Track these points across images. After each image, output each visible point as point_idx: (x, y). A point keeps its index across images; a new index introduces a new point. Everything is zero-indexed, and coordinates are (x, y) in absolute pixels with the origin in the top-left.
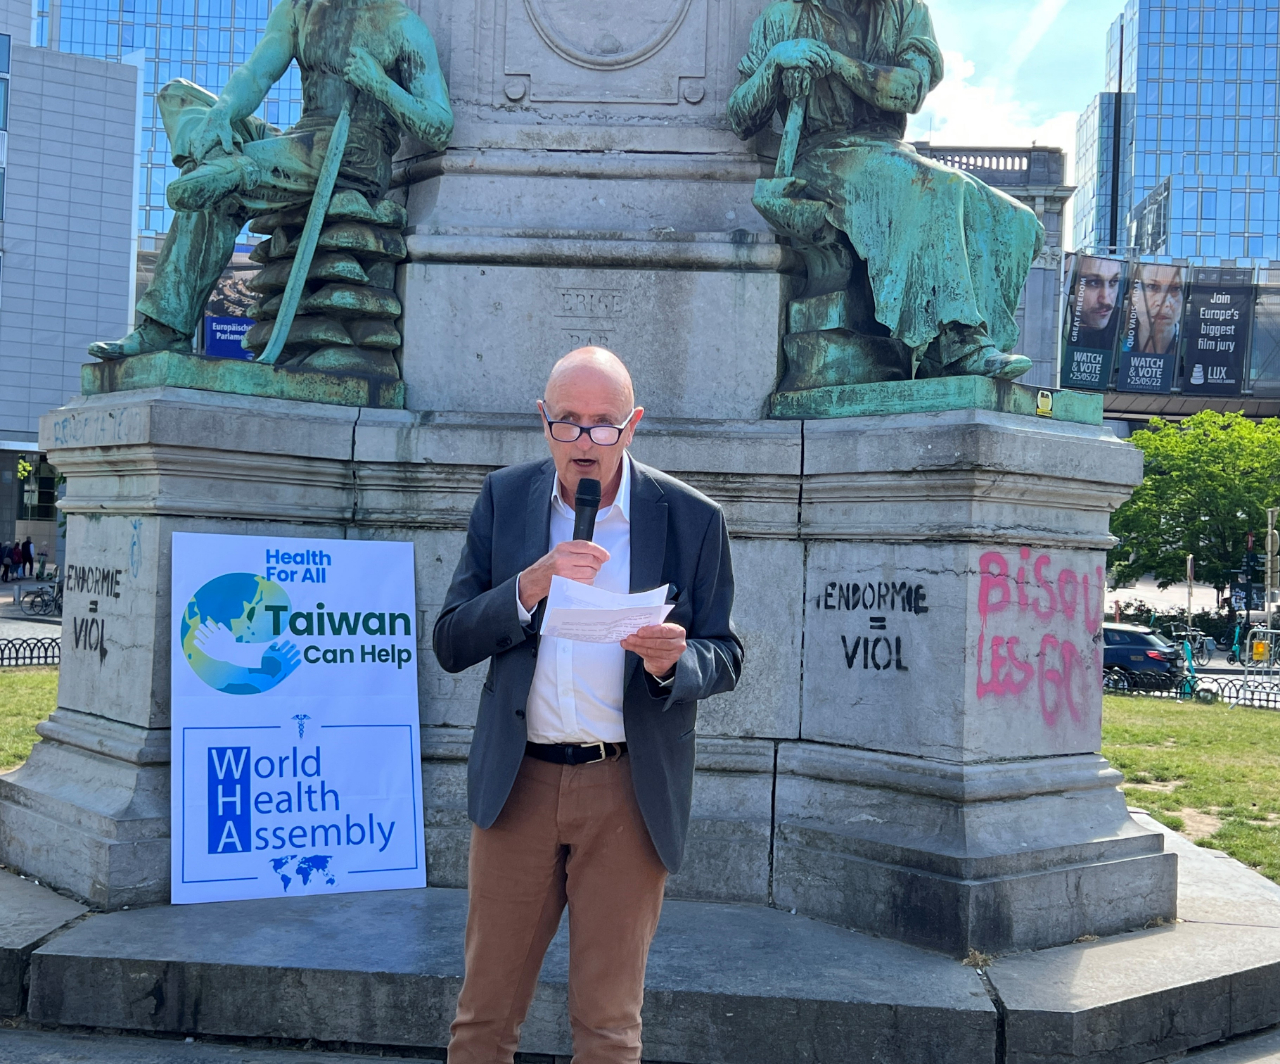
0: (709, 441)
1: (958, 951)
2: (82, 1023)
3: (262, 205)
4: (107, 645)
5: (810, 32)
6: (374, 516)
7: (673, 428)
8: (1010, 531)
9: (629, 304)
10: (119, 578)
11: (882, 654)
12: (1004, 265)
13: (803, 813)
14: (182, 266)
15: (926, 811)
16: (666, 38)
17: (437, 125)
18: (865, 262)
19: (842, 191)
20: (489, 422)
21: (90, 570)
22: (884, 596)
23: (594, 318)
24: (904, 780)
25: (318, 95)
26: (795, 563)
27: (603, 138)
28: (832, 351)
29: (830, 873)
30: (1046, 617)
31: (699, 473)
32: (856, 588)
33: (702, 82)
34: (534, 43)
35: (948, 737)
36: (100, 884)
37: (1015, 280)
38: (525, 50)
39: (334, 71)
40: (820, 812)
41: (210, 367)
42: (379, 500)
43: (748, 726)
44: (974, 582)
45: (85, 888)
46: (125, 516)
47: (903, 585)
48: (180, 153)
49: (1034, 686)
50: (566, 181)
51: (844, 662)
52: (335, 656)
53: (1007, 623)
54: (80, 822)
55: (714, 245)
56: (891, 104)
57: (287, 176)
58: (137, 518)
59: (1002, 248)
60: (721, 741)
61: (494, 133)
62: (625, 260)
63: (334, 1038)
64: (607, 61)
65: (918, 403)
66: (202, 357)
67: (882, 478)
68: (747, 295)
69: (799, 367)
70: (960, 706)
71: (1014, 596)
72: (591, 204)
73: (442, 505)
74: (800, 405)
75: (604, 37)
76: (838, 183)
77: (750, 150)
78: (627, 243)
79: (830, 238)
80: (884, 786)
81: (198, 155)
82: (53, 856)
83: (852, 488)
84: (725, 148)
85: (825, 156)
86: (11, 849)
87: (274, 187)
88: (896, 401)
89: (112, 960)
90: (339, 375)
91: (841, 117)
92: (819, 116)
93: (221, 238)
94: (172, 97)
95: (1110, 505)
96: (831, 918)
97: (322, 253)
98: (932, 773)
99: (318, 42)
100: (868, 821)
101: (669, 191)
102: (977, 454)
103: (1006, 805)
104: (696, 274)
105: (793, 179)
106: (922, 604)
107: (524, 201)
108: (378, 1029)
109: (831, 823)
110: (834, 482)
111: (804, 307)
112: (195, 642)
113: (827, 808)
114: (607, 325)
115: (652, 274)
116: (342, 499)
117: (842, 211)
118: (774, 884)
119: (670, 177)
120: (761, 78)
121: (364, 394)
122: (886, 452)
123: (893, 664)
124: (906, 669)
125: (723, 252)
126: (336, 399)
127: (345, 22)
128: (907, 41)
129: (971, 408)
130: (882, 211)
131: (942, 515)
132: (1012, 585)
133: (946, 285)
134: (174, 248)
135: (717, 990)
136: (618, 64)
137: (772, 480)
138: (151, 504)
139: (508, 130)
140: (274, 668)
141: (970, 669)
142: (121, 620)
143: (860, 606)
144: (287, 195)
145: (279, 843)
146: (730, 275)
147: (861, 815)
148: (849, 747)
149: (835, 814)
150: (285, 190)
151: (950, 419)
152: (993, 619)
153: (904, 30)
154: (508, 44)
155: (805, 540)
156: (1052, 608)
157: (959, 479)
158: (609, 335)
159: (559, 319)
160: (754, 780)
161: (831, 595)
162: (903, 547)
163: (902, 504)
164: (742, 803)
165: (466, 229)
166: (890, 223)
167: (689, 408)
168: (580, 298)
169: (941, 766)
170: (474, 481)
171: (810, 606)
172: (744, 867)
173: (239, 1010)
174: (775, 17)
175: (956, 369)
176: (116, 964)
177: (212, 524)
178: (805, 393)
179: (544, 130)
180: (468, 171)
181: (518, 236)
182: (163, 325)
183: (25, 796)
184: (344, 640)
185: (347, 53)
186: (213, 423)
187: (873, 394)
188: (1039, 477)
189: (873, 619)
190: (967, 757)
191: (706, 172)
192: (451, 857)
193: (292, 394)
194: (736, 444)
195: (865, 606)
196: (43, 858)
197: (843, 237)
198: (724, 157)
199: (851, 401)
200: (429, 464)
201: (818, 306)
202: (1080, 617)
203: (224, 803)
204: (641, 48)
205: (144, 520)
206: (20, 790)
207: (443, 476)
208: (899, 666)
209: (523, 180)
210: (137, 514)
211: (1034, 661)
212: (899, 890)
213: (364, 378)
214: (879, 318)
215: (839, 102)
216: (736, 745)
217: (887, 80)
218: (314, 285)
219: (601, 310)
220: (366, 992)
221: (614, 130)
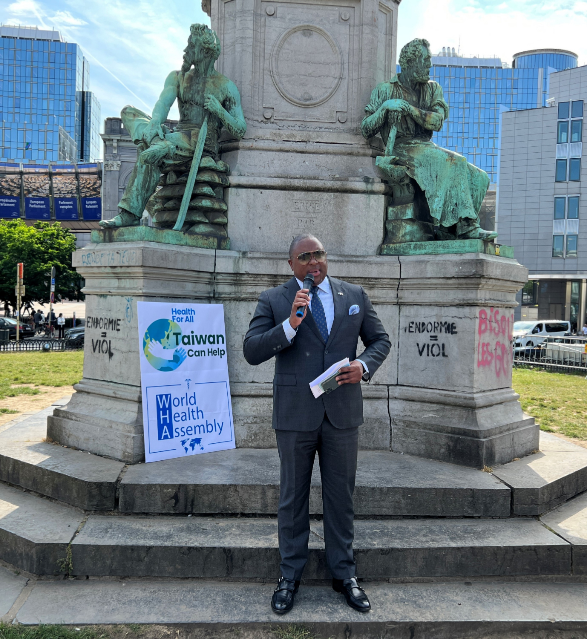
0: (363, 265)
1: (479, 466)
2: (143, 511)
3: (171, 162)
4: (112, 351)
5: (398, 96)
6: (223, 296)
7: (347, 259)
8: (489, 302)
9: (323, 207)
10: (119, 322)
11: (435, 350)
12: (475, 194)
13: (402, 414)
14: (140, 188)
15: (458, 412)
16: (331, 95)
17: (241, 129)
18: (424, 191)
19: (413, 162)
20: (271, 256)
21: (101, 319)
22: (437, 327)
23: (308, 212)
24: (448, 400)
25: (189, 114)
26: (395, 314)
27: (306, 136)
28: (408, 228)
29: (419, 438)
30: (497, 334)
31: (358, 278)
32: (423, 324)
33: (345, 114)
34: (276, 95)
35: (467, 383)
36: (128, 453)
37: (479, 200)
38: (272, 98)
39: (197, 104)
40: (410, 414)
41: (160, 232)
42: (224, 289)
43: (377, 380)
44: (477, 321)
45: (119, 455)
46: (122, 296)
47: (446, 323)
48: (137, 138)
49: (493, 361)
50: (292, 154)
51: (418, 354)
52: (199, 353)
53: (487, 338)
54: (111, 427)
55: (357, 183)
56: (430, 127)
57: (181, 150)
58: (130, 297)
59: (474, 187)
60: (366, 386)
61: (260, 133)
62: (321, 189)
63: (251, 512)
64: (306, 104)
65: (451, 250)
66: (157, 228)
67: (437, 280)
68: (371, 204)
69: (393, 233)
70: (472, 371)
71: (488, 327)
72: (302, 164)
73: (251, 291)
74: (395, 249)
75: (305, 93)
76: (411, 159)
77: (367, 143)
78: (322, 181)
79: (407, 181)
80: (438, 403)
81: (148, 140)
82: (97, 442)
83: (422, 284)
84: (357, 142)
85: (404, 148)
86: (70, 440)
87: (177, 154)
88: (441, 249)
89: (156, 484)
90: (206, 235)
91: (410, 131)
92: (401, 131)
93: (155, 176)
94: (129, 113)
95: (517, 291)
96: (419, 455)
97: (198, 183)
98: (460, 397)
99: (190, 91)
100: (432, 417)
101: (335, 159)
102: (483, 271)
103: (488, 409)
104: (350, 195)
105: (394, 157)
106: (454, 330)
107: (275, 162)
108: (269, 508)
109: (416, 418)
110: (415, 281)
111: (395, 209)
112: (149, 349)
113: (413, 412)
114: (313, 216)
115: (332, 194)
116: (208, 288)
117: (413, 171)
118: (392, 442)
119: (335, 154)
120: (378, 115)
121: (216, 244)
122: (440, 270)
123: (441, 354)
124: (447, 356)
125: (360, 185)
126: (205, 246)
127: (202, 83)
128: (436, 101)
129: (476, 252)
130: (432, 172)
131: (464, 295)
132: (488, 322)
133: (463, 203)
134: (136, 180)
135: (404, 486)
136: (311, 105)
137: (388, 280)
138: (141, 291)
139: (266, 131)
140: (177, 360)
141: (476, 356)
142: (121, 341)
143: (425, 331)
144: (181, 157)
145: (183, 434)
146: (364, 195)
147: (429, 415)
148: (420, 387)
149: (416, 414)
150: (181, 155)
151: (468, 257)
152: (483, 336)
153: (434, 97)
154: (264, 94)
155: (399, 305)
156: (499, 331)
157: (474, 281)
158: (314, 220)
159: (293, 213)
160: (380, 401)
161: (412, 327)
162: (446, 308)
163: (445, 291)
164: (376, 411)
165: (253, 174)
166: (437, 176)
167: (348, 250)
168: (302, 204)
169: (464, 395)
170: (265, 281)
171: (402, 332)
172: (380, 436)
173: (211, 503)
174: (383, 89)
175: (465, 237)
176: (158, 486)
177: (163, 299)
178: (398, 245)
179: (282, 132)
180: (250, 149)
181: (275, 177)
182: (131, 213)
183: (76, 416)
184: (201, 347)
185: (203, 97)
186: (165, 256)
187: (430, 245)
188: (499, 279)
189: (431, 337)
190: (475, 391)
191: (350, 152)
192: (261, 436)
193: (190, 244)
194: (374, 266)
195: (428, 331)
196: (91, 443)
197: (413, 182)
198: (356, 146)
199: (420, 249)
200: (248, 274)
201: (401, 209)
202: (506, 334)
203: (163, 418)
204: (321, 98)
205: (134, 298)
206: (72, 414)
207: (252, 279)
208: (444, 355)
209: (274, 153)
210: (130, 295)
211: (493, 352)
212: (451, 444)
213: (216, 237)
214: (432, 215)
215: (409, 125)
216: (372, 388)
217: (430, 117)
218: (194, 196)
219: (311, 209)
220: (264, 493)
221: (311, 133)
